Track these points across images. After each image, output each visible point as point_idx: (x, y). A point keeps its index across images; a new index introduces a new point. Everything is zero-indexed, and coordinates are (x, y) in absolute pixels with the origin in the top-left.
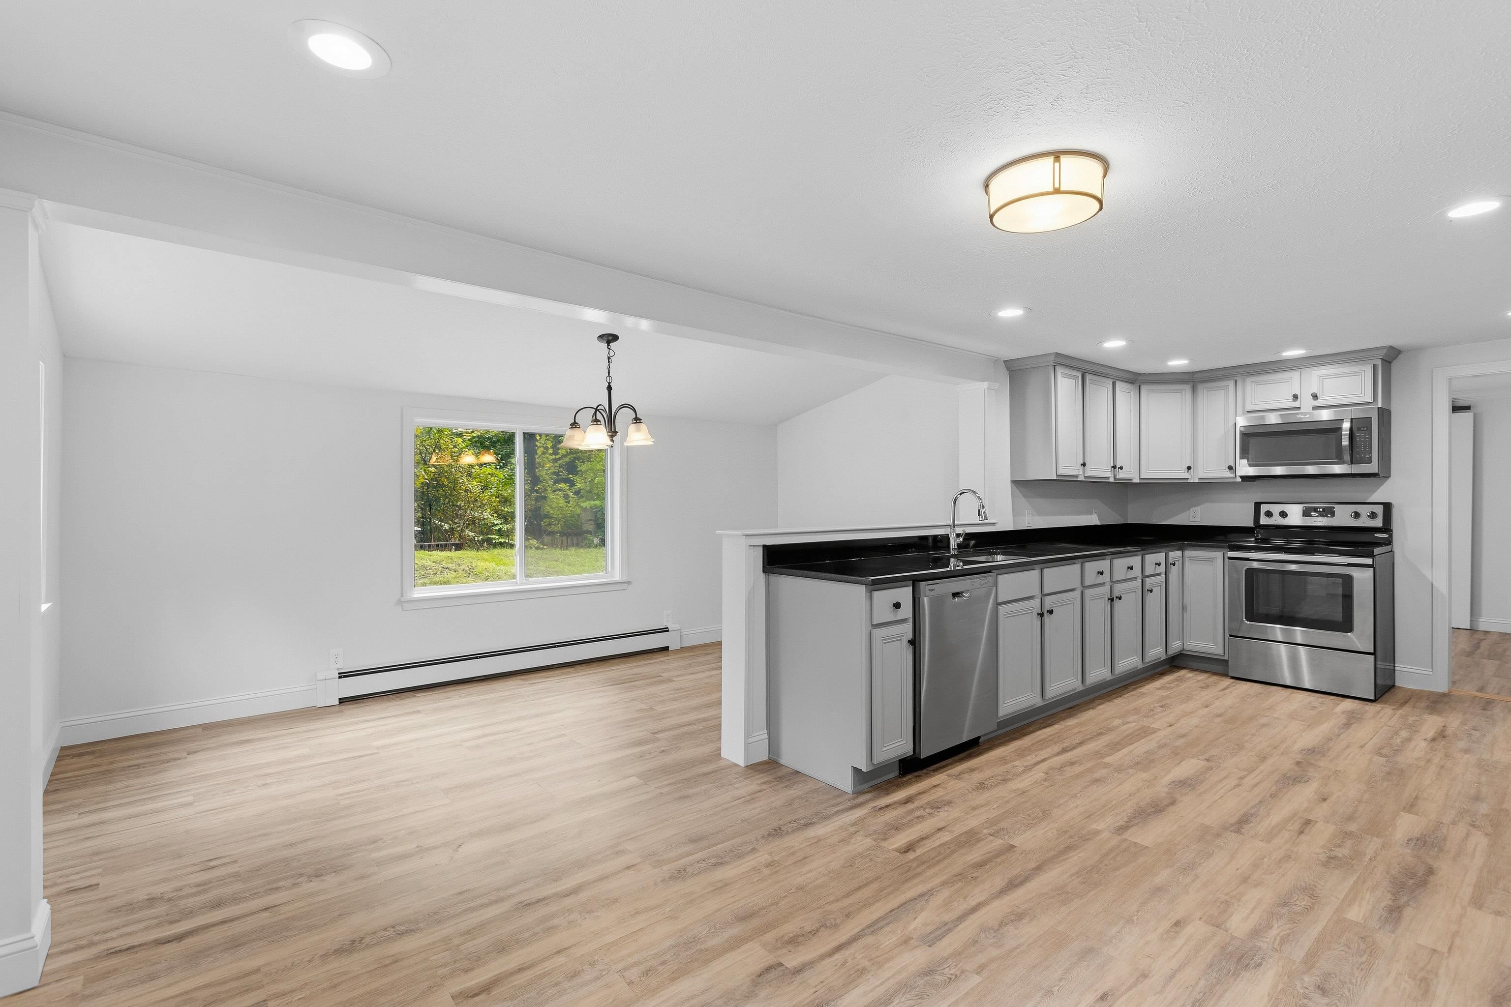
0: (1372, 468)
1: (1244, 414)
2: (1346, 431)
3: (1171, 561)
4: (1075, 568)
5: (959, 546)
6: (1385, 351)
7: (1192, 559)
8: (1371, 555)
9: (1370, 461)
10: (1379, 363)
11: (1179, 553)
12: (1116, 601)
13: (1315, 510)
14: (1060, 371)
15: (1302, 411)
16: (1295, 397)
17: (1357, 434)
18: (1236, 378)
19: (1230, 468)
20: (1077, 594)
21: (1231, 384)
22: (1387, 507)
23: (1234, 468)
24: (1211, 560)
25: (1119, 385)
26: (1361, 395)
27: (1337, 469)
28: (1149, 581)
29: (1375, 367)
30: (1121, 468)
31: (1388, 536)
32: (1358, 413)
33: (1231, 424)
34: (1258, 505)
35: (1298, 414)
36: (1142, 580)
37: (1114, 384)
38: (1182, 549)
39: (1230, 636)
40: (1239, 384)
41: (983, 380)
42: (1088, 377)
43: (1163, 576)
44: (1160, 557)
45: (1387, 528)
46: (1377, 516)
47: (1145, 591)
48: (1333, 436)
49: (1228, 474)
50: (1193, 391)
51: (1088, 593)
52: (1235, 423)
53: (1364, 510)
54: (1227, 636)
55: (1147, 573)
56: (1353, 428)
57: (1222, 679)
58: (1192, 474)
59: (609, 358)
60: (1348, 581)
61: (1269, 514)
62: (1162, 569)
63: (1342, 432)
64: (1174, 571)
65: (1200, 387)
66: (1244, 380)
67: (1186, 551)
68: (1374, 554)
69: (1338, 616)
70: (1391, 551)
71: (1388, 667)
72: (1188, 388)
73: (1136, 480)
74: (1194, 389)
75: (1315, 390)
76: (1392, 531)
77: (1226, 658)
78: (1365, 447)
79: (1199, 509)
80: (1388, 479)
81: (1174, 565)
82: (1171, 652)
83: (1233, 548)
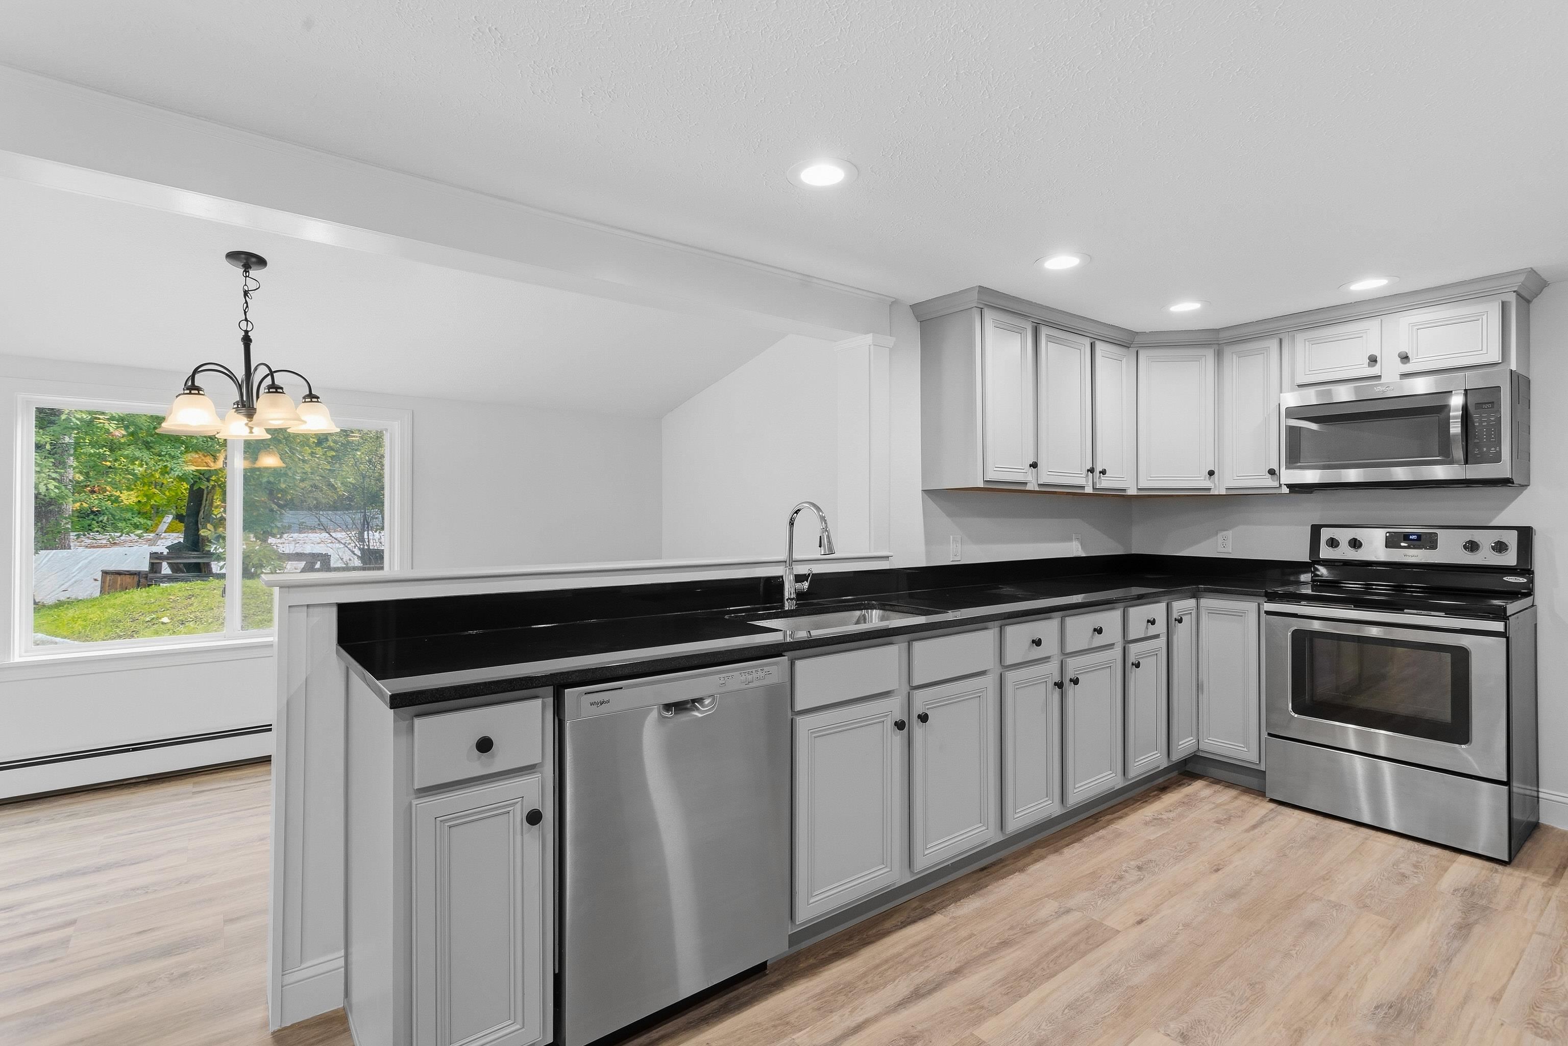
0: (1502, 469)
1: (1292, 390)
2: (1457, 410)
3: (1175, 615)
4: (986, 638)
5: (800, 595)
6: (1522, 278)
7: (1212, 612)
8: (1500, 615)
9: (1497, 458)
10: (1512, 298)
11: (1192, 602)
12: (1070, 689)
13: (1406, 537)
14: (989, 315)
15: (1383, 380)
16: (1373, 360)
17: (1475, 416)
18: (1281, 336)
19: (1272, 472)
20: (989, 683)
21: (1273, 344)
22: (1525, 535)
23: (1277, 472)
24: (1240, 614)
25: (1099, 346)
26: (1481, 352)
27: (1440, 472)
28: (1134, 649)
29: (1505, 306)
30: (1103, 472)
31: (1525, 580)
32: (1475, 381)
33: (1274, 406)
34: (1316, 530)
35: (1376, 385)
36: (1124, 648)
37: (1092, 346)
38: (1195, 595)
39: (1270, 735)
40: (1285, 344)
41: (867, 333)
42: (1044, 331)
43: (1163, 639)
44: (1157, 610)
45: (1525, 568)
46: (1507, 549)
47: (1129, 666)
48: (1434, 418)
49: (1269, 482)
50: (1218, 360)
51: (1012, 677)
52: (1279, 404)
53: (1486, 539)
54: (1264, 735)
55: (1132, 636)
56: (1469, 405)
57: (1257, 801)
58: (1217, 482)
59: (246, 293)
60: (1461, 657)
61: (1333, 543)
62: (1160, 627)
63: (1450, 412)
64: (1182, 632)
65: (1228, 351)
66: (1293, 338)
67: (1202, 600)
68: (1508, 615)
69: (1444, 713)
70: (1533, 606)
71: (1528, 792)
72: (1209, 355)
73: (1132, 491)
74: (1219, 355)
75: (1404, 348)
76: (1533, 573)
77: (1263, 768)
78: (1488, 436)
79: (1229, 534)
80: (1526, 489)
81: (1180, 621)
82: (1176, 756)
83: (1272, 597)
